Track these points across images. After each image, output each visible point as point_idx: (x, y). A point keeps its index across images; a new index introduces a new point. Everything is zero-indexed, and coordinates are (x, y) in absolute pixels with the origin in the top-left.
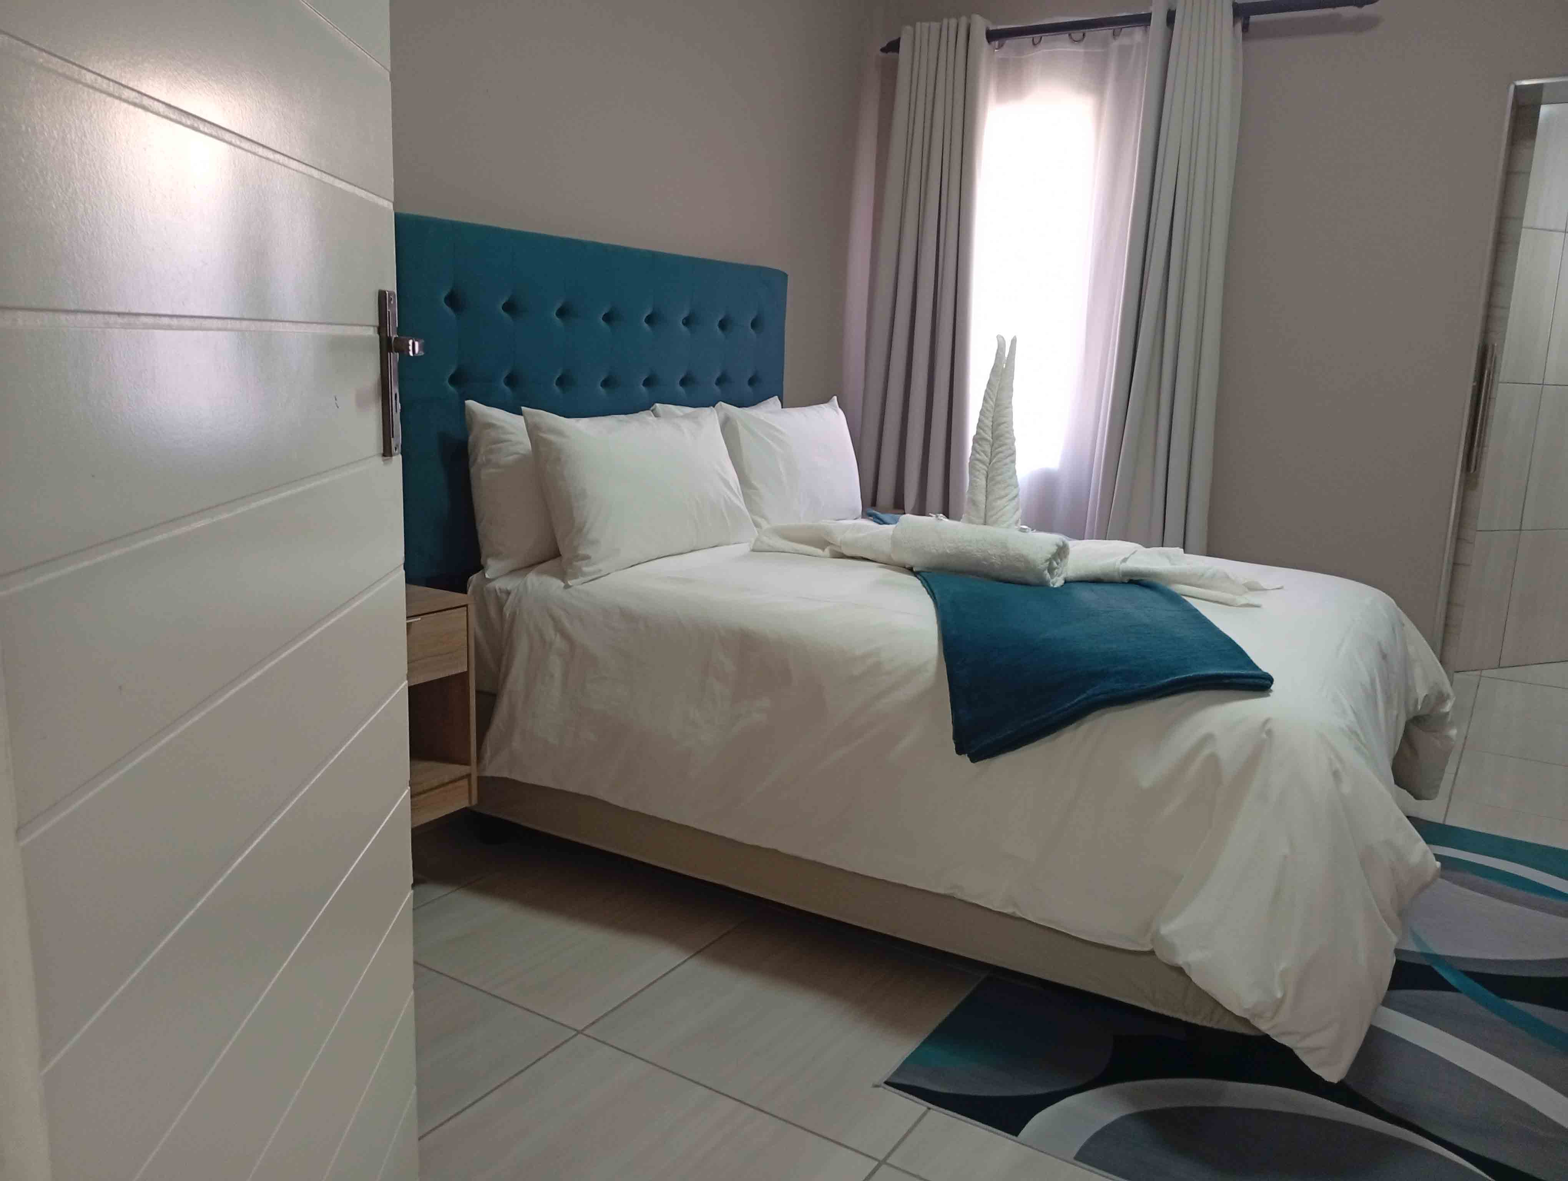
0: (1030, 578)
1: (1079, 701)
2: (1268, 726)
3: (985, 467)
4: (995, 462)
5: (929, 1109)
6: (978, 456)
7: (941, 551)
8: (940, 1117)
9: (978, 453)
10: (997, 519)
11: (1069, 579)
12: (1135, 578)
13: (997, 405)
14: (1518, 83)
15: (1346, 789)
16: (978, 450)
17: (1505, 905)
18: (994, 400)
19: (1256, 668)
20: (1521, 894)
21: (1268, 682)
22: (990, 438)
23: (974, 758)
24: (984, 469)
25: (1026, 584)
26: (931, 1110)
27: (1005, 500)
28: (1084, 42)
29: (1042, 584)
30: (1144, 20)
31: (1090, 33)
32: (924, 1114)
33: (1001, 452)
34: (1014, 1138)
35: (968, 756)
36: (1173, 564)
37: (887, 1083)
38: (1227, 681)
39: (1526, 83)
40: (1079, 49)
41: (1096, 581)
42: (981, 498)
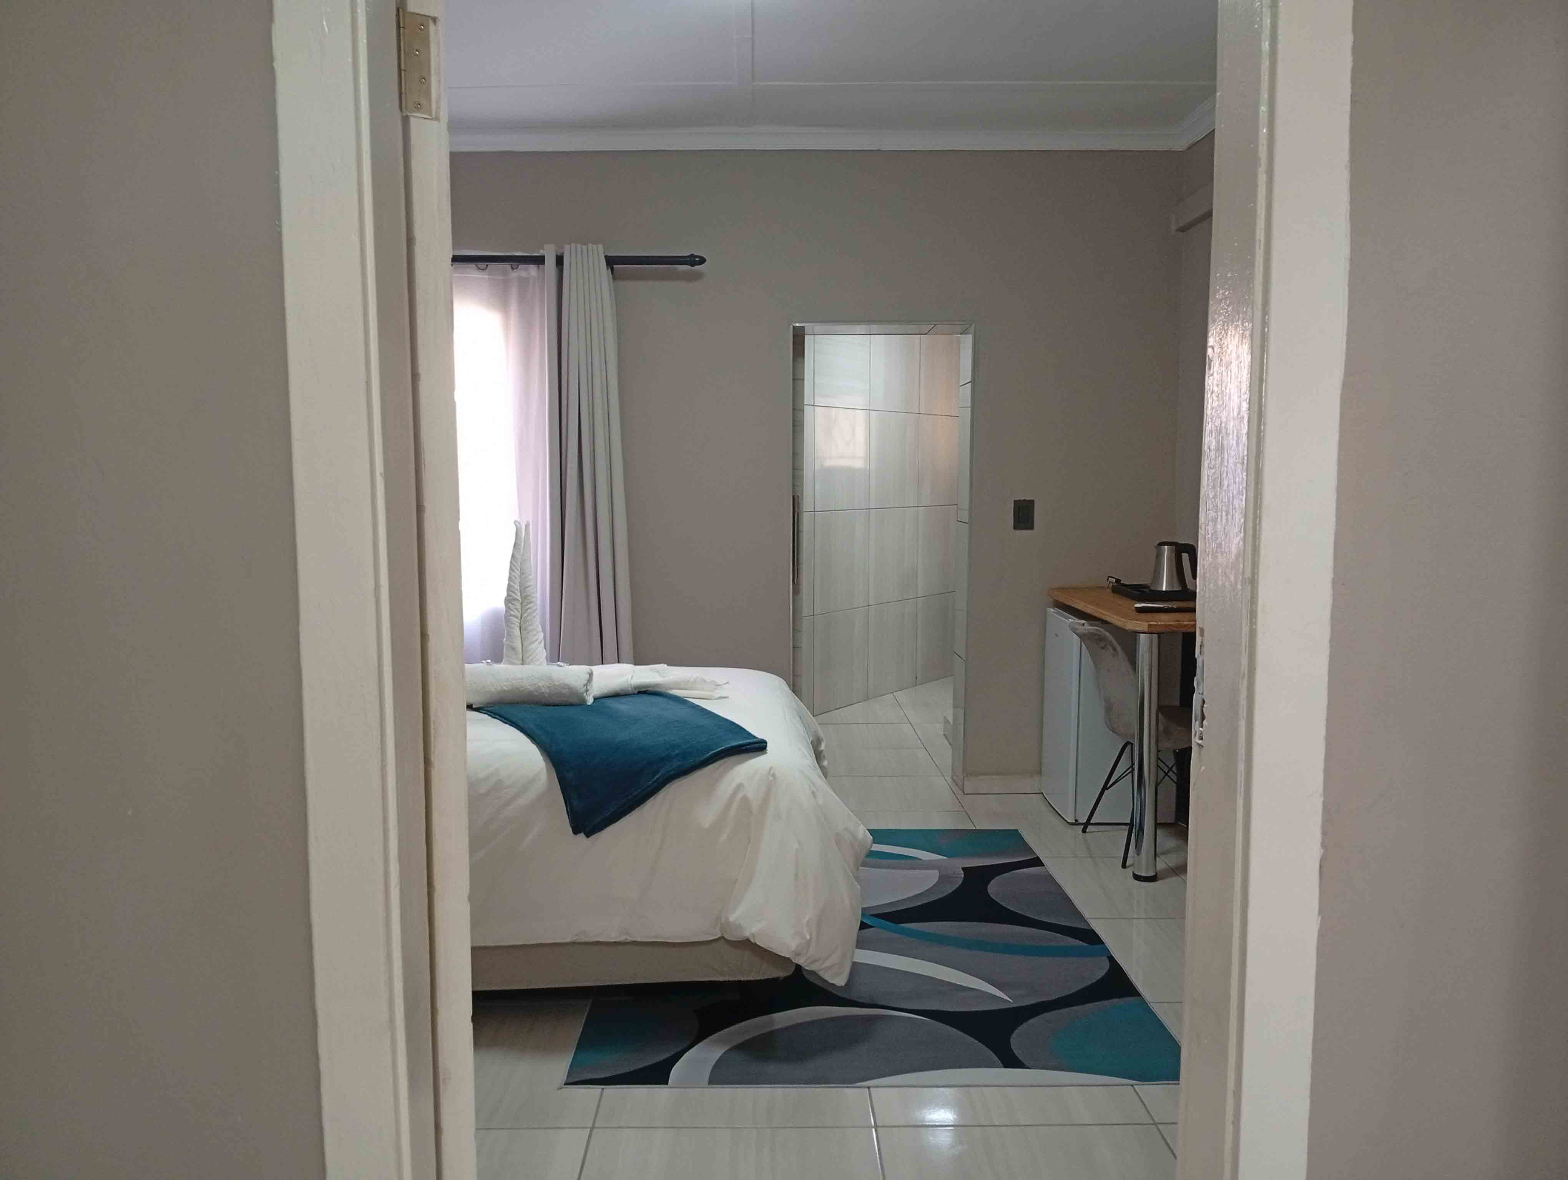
0: (574, 700)
1: (658, 779)
2: (772, 772)
3: (517, 620)
4: (527, 616)
5: (603, 1089)
6: (512, 612)
7: (499, 689)
8: (612, 1092)
9: (512, 610)
10: (532, 659)
11: (597, 696)
12: (642, 690)
13: (522, 572)
14: (794, 325)
15: (820, 801)
16: (512, 609)
17: (878, 870)
18: (519, 570)
19: (755, 737)
20: (884, 862)
21: (765, 744)
22: (520, 599)
23: (588, 835)
24: (518, 622)
25: (571, 705)
26: (605, 1090)
27: (537, 642)
28: (487, 270)
29: (582, 703)
30: (539, 261)
31: (492, 266)
32: (602, 1094)
33: (529, 608)
34: (666, 1086)
35: (584, 834)
36: (664, 677)
37: (565, 1084)
38: (744, 748)
39: (797, 325)
40: (484, 276)
41: (616, 695)
42: (518, 644)
